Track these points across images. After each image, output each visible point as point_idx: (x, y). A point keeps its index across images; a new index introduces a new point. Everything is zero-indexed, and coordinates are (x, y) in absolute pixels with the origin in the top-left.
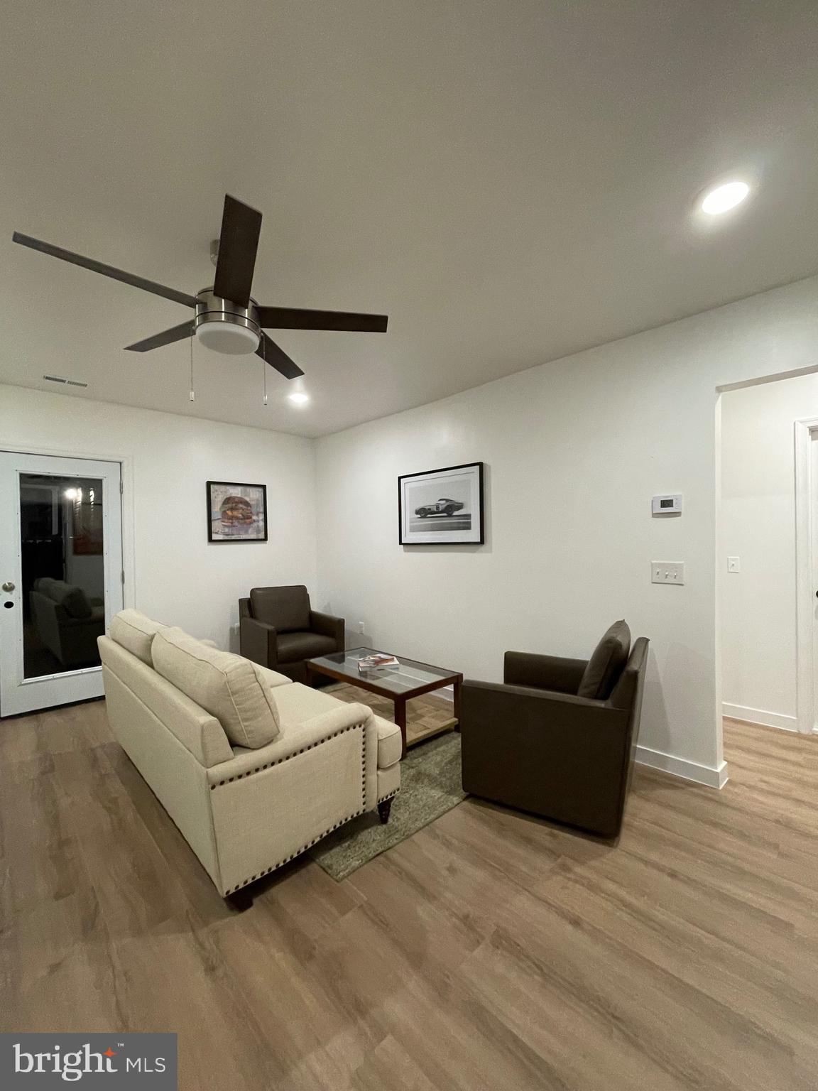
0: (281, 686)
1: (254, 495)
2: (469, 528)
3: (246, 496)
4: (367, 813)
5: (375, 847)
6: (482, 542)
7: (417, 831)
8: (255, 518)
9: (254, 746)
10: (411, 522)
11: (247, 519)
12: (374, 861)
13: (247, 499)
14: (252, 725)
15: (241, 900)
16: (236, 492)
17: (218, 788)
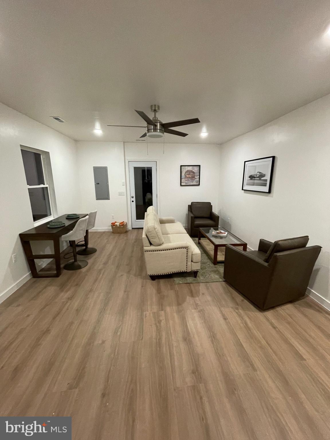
0: (183, 234)
1: (196, 169)
2: (266, 186)
3: (193, 169)
4: (187, 272)
5: (188, 281)
6: (270, 192)
7: (202, 283)
8: (196, 177)
9: (155, 245)
10: (247, 181)
11: (193, 177)
12: (186, 284)
13: (193, 171)
14: (154, 240)
15: (153, 278)
16: (190, 168)
17: (146, 252)
